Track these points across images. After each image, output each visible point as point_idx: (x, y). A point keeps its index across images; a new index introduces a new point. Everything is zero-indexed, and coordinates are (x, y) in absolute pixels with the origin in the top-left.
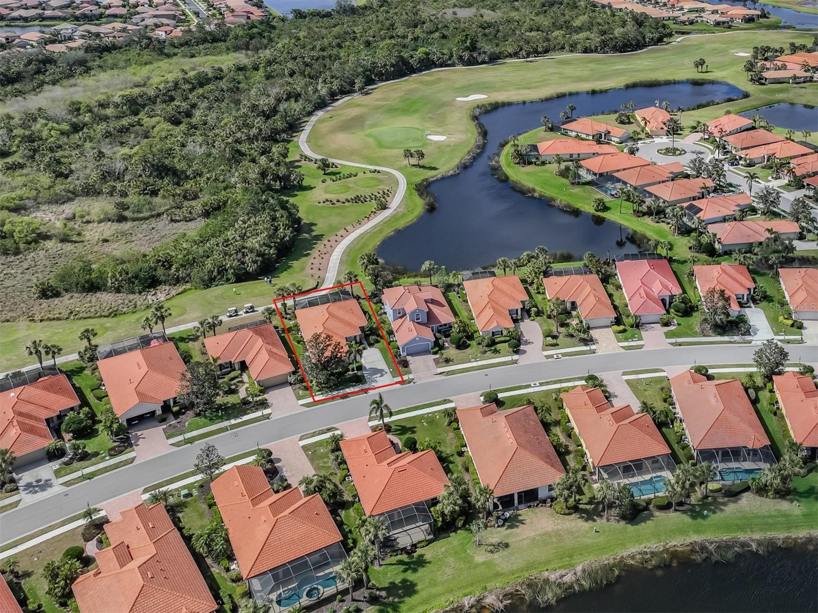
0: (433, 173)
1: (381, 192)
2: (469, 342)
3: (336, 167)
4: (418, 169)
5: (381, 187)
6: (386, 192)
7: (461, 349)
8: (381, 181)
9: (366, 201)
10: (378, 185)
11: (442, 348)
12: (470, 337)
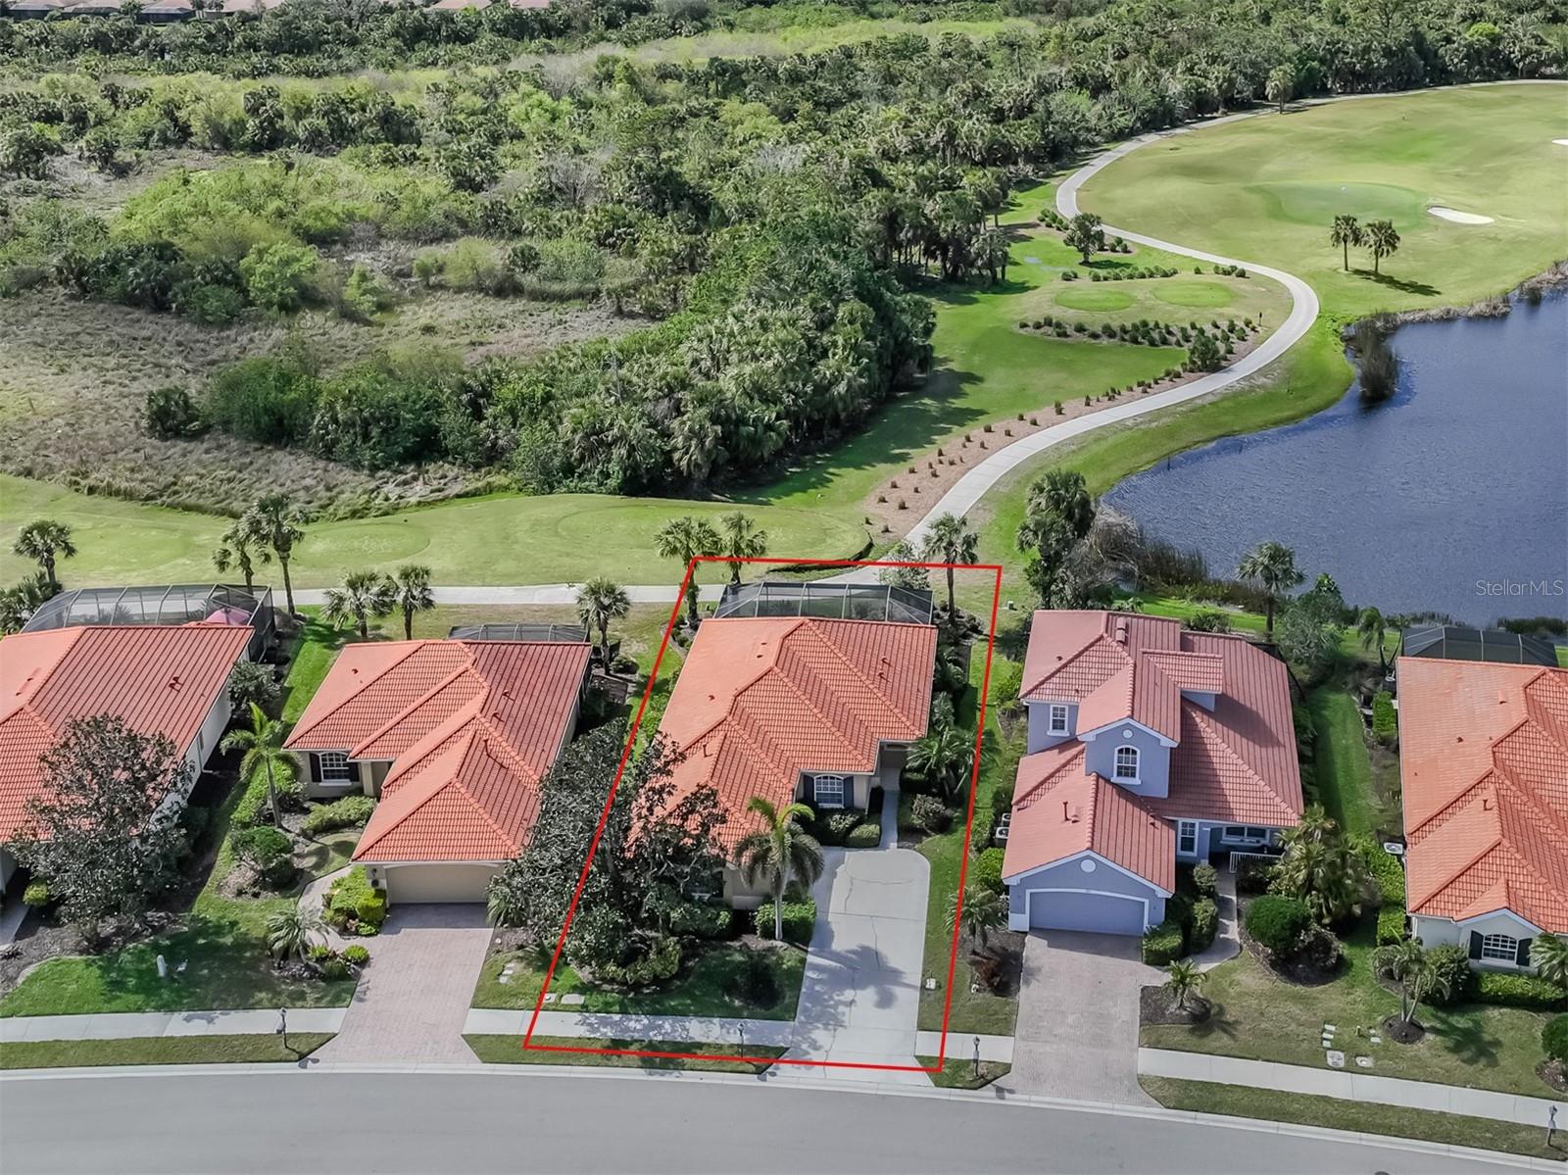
0: (1418, 301)
1: (1224, 325)
2: (1342, 948)
3: (1126, 251)
4: (1371, 284)
5: (1230, 311)
6: (1240, 324)
7: (1291, 976)
8: (1234, 297)
9: (1165, 342)
10: (1223, 305)
11: (1198, 942)
12: (1357, 926)
